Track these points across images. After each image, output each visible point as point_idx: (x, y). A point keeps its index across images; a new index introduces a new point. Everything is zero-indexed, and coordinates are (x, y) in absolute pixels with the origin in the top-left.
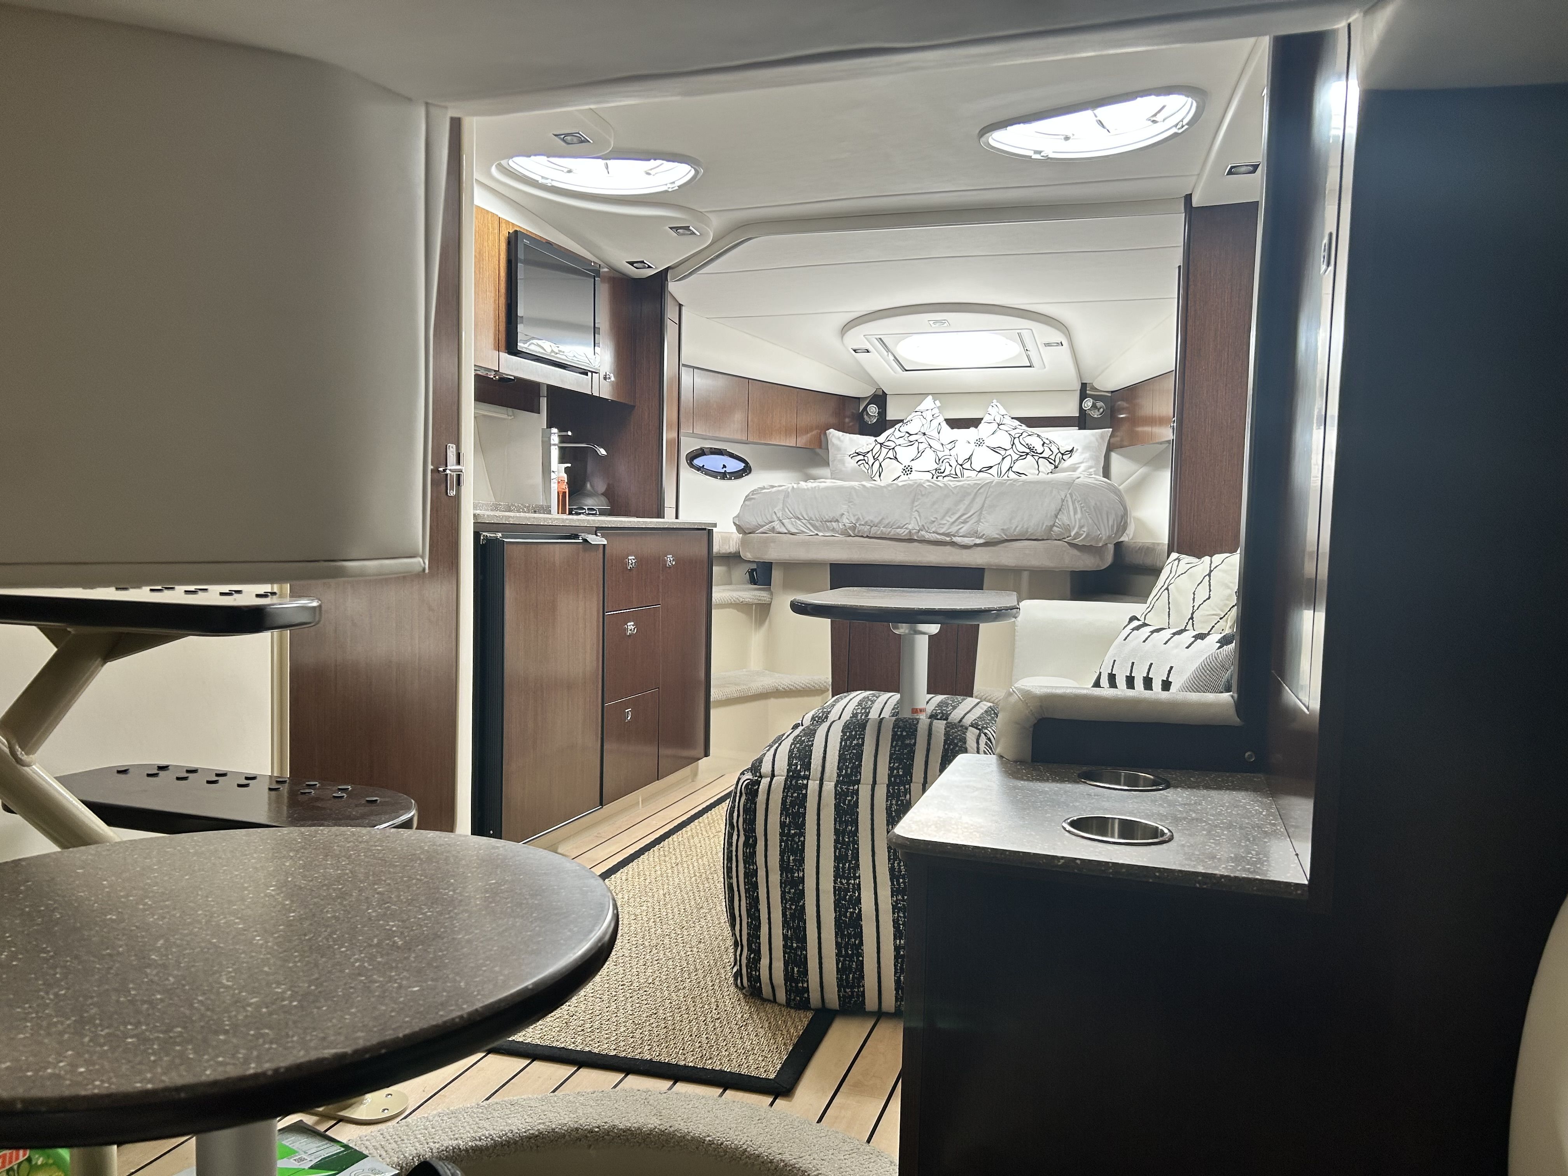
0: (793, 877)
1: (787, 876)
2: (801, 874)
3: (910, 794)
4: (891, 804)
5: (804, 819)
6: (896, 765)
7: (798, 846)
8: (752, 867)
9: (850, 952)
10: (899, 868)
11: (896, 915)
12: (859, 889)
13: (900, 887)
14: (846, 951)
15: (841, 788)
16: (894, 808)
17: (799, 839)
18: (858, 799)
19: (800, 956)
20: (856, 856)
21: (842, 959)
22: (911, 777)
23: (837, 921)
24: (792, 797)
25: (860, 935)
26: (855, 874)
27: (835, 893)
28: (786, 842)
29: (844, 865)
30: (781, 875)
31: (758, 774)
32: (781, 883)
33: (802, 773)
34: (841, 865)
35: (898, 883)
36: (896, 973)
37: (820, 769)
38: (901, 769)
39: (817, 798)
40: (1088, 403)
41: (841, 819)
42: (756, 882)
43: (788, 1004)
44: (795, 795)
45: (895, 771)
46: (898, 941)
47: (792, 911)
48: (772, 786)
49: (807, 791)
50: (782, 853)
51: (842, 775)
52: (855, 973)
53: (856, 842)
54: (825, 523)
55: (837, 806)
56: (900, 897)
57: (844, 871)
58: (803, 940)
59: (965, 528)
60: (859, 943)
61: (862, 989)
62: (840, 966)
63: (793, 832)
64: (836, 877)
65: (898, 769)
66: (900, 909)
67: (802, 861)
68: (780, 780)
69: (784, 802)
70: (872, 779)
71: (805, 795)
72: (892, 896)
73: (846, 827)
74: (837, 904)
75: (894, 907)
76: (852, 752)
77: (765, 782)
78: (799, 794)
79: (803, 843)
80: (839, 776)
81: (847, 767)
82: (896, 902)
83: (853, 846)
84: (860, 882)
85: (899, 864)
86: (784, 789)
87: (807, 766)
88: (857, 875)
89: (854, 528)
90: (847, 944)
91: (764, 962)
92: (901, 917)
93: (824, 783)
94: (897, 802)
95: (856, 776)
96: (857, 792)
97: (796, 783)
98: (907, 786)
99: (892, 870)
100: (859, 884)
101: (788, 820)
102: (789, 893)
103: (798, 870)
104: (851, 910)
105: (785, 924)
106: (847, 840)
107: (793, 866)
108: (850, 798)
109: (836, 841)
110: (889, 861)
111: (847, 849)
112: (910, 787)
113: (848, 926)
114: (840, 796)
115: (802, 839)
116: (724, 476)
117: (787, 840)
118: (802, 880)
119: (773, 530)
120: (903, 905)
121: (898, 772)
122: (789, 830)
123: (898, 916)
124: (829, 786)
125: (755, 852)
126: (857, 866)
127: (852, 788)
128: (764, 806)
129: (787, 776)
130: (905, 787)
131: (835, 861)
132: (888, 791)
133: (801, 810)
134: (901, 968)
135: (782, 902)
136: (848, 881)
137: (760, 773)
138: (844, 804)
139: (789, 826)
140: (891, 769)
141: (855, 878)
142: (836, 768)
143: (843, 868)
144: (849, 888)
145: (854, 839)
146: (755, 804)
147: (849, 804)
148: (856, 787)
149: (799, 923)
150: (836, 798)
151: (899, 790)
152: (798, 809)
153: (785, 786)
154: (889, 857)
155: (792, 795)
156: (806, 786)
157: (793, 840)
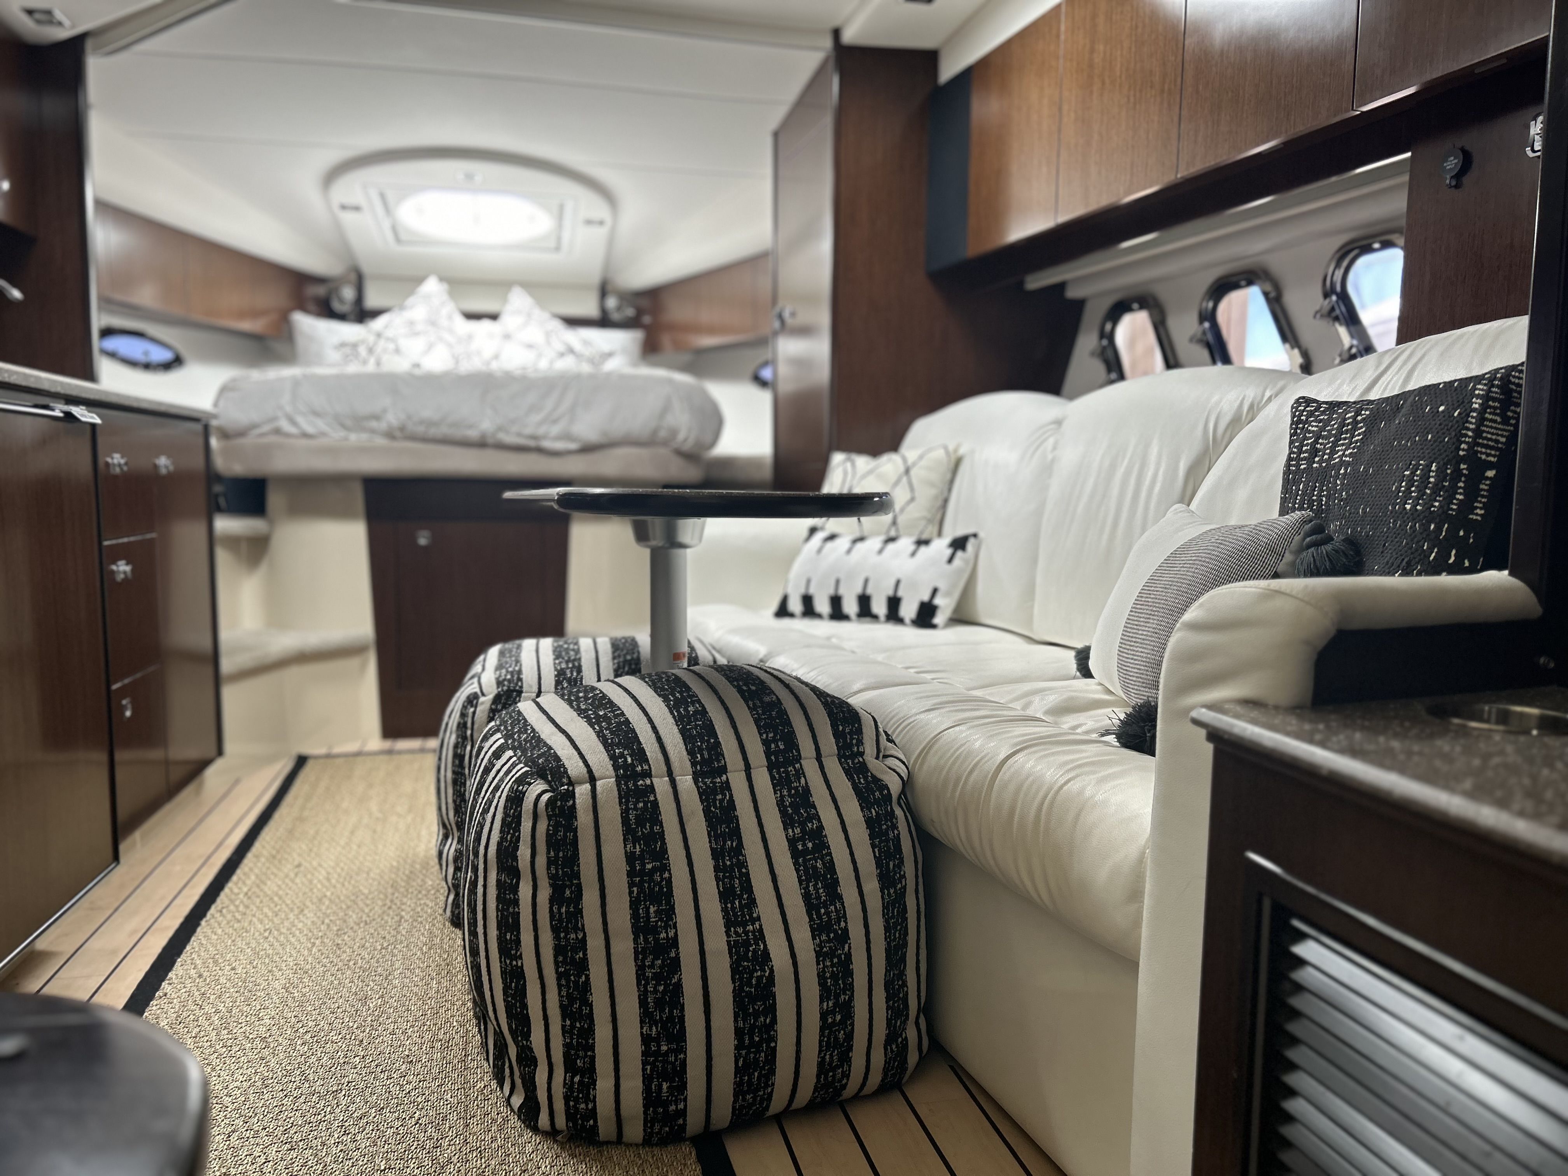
0: (656, 940)
1: (646, 940)
2: (671, 934)
3: (805, 777)
4: (782, 796)
5: (664, 843)
6: (771, 735)
7: (661, 888)
8: (573, 936)
9: (757, 1039)
10: (817, 892)
11: (821, 966)
12: (762, 937)
13: (821, 921)
14: (751, 1038)
15: (705, 784)
16: (788, 801)
17: (661, 876)
18: (731, 796)
19: (673, 1064)
20: (748, 887)
21: (744, 1052)
22: (798, 751)
23: (738, 995)
24: (635, 809)
25: (772, 1010)
26: (751, 915)
27: (730, 952)
28: (640, 885)
29: (733, 903)
30: (635, 940)
31: (565, 780)
32: (636, 953)
33: (639, 768)
34: (729, 905)
35: (819, 917)
36: (820, 1052)
37: (660, 756)
38: (780, 740)
39: (674, 805)
40: (611, 303)
41: (716, 831)
42: (585, 959)
43: (647, 1142)
44: (641, 805)
45: (773, 746)
46: (825, 1004)
47: (659, 995)
48: (599, 796)
49: (655, 796)
50: (634, 905)
51: (698, 763)
52: (763, 1068)
53: (743, 864)
54: (359, 422)
55: (707, 812)
56: (824, 937)
57: (735, 915)
58: (679, 1038)
59: (555, 430)
60: (771, 1021)
61: (769, 1090)
62: (740, 1064)
63: (649, 866)
64: (728, 926)
65: (775, 741)
66: (826, 955)
67: (670, 911)
68: (607, 784)
69: (625, 821)
70: (742, 763)
71: (655, 803)
72: (814, 938)
73: (724, 844)
74: (736, 970)
75: (818, 954)
76: (696, 725)
77: (582, 791)
78: (645, 803)
79: (669, 881)
80: (694, 764)
81: (701, 750)
82: (820, 945)
83: (740, 871)
84: (761, 926)
85: (815, 886)
86: (620, 798)
87: (641, 755)
88: (755, 915)
89: (402, 429)
90: (753, 1027)
91: (604, 1085)
92: (827, 967)
93: (678, 778)
94: (789, 791)
95: (719, 761)
96: (727, 786)
97: (635, 784)
98: (797, 766)
99: (806, 897)
100: (761, 930)
101: (638, 849)
102: (652, 966)
103: (666, 927)
104: (759, 973)
105: (646, 1016)
106: (728, 863)
107: (656, 922)
108: (719, 797)
109: (717, 869)
110: (801, 884)
111: (732, 878)
112: (801, 765)
113: (753, 999)
114: (706, 795)
115: (666, 875)
116: (147, 366)
117: (642, 882)
118: (674, 942)
119: (278, 431)
120: (830, 947)
121: (777, 746)
122: (643, 865)
123: (824, 966)
124: (686, 782)
125: (580, 911)
126: (752, 902)
127: (718, 780)
128: (592, 832)
129: (617, 776)
130: (794, 768)
131: (720, 901)
132: (773, 778)
133: (656, 829)
134: (828, 1043)
135: (638, 984)
136: (744, 928)
137: (569, 777)
138: (715, 807)
139: (642, 858)
140: (766, 743)
141: (753, 921)
142: (685, 753)
143: (733, 908)
144: (748, 939)
145: (738, 860)
146: (575, 831)
147: (721, 807)
148: (724, 778)
149: (671, 1012)
150: (702, 801)
151: (787, 772)
152: (651, 828)
153: (619, 794)
154: (799, 877)
155: (635, 805)
156: (651, 788)
157: (651, 880)
